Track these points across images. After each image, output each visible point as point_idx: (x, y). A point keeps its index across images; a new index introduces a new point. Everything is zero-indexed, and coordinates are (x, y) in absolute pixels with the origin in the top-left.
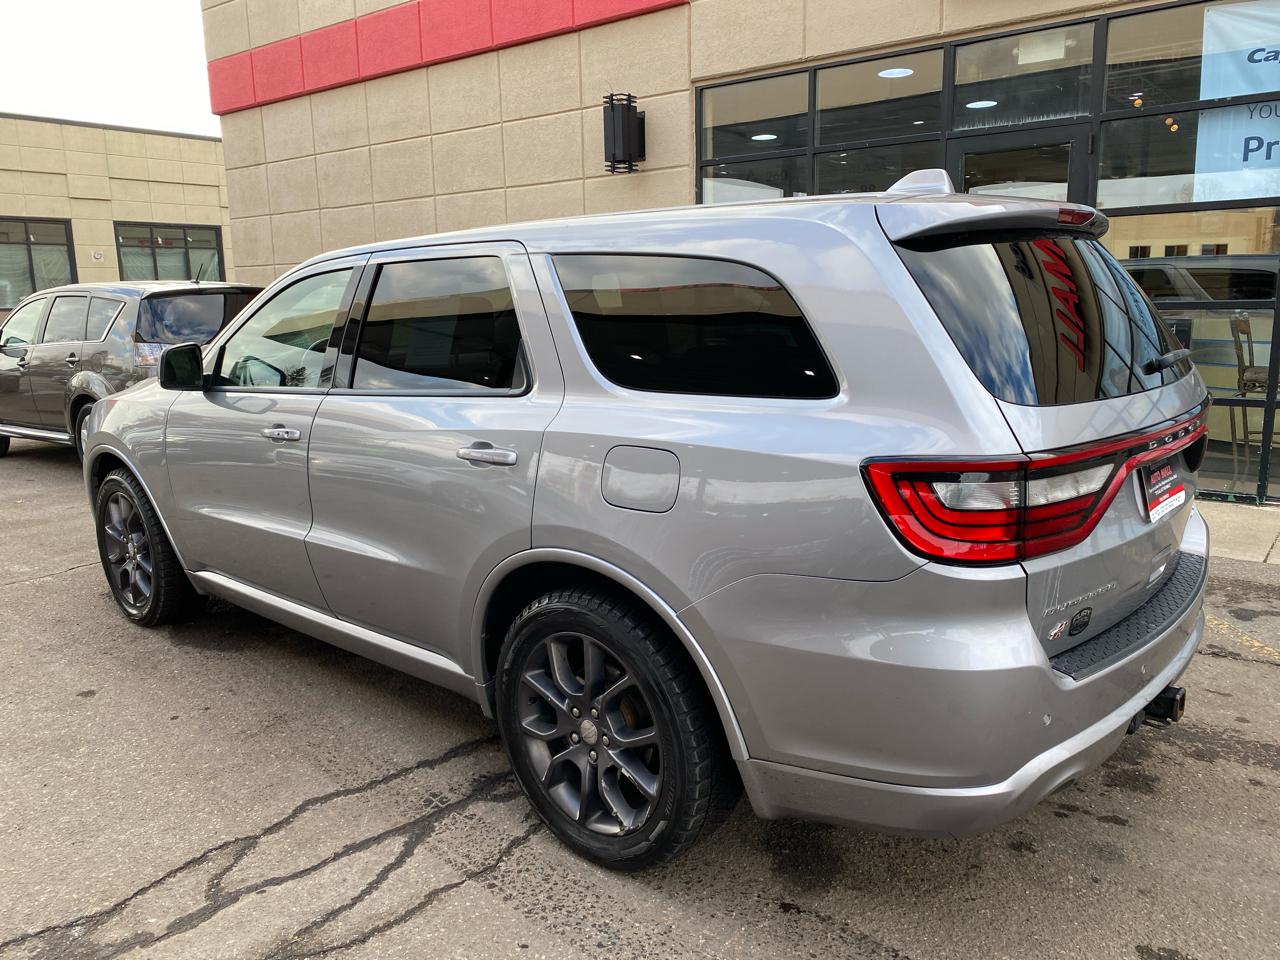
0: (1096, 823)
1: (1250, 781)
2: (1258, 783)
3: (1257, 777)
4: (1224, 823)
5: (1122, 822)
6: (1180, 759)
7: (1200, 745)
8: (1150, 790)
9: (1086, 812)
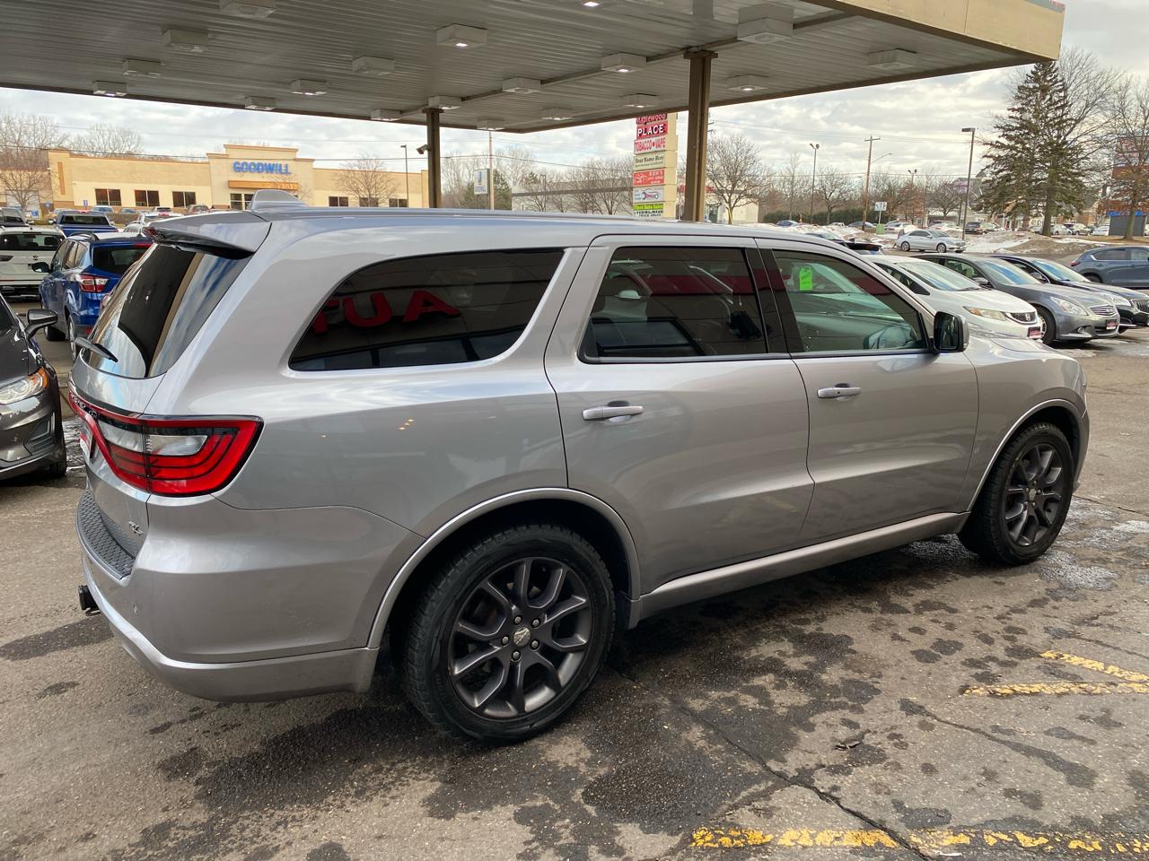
0: (169, 720)
1: (95, 836)
2: (88, 837)
3: (90, 844)
4: (87, 779)
5: (155, 731)
6: (172, 815)
7: (170, 844)
8: (162, 766)
9: (183, 721)
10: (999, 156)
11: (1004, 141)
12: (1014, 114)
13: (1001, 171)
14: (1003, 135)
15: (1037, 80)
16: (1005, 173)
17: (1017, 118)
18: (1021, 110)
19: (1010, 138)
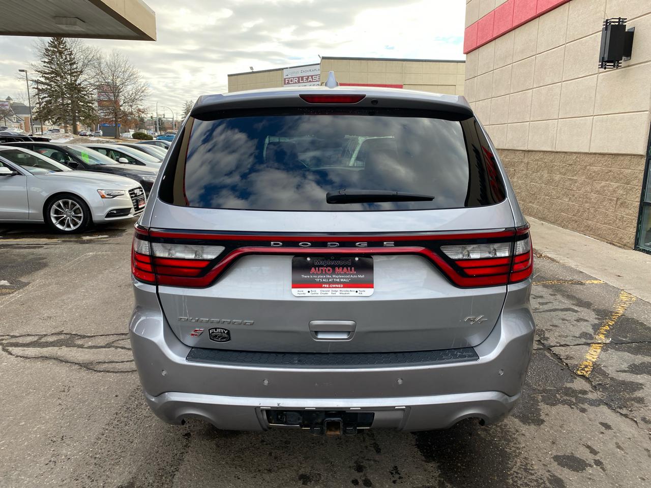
10: (42, 89)
11: (43, 80)
12: (45, 64)
13: (45, 97)
14: (43, 76)
15: (55, 47)
16: (47, 99)
17: (48, 67)
18: (50, 63)
19: (46, 78)
